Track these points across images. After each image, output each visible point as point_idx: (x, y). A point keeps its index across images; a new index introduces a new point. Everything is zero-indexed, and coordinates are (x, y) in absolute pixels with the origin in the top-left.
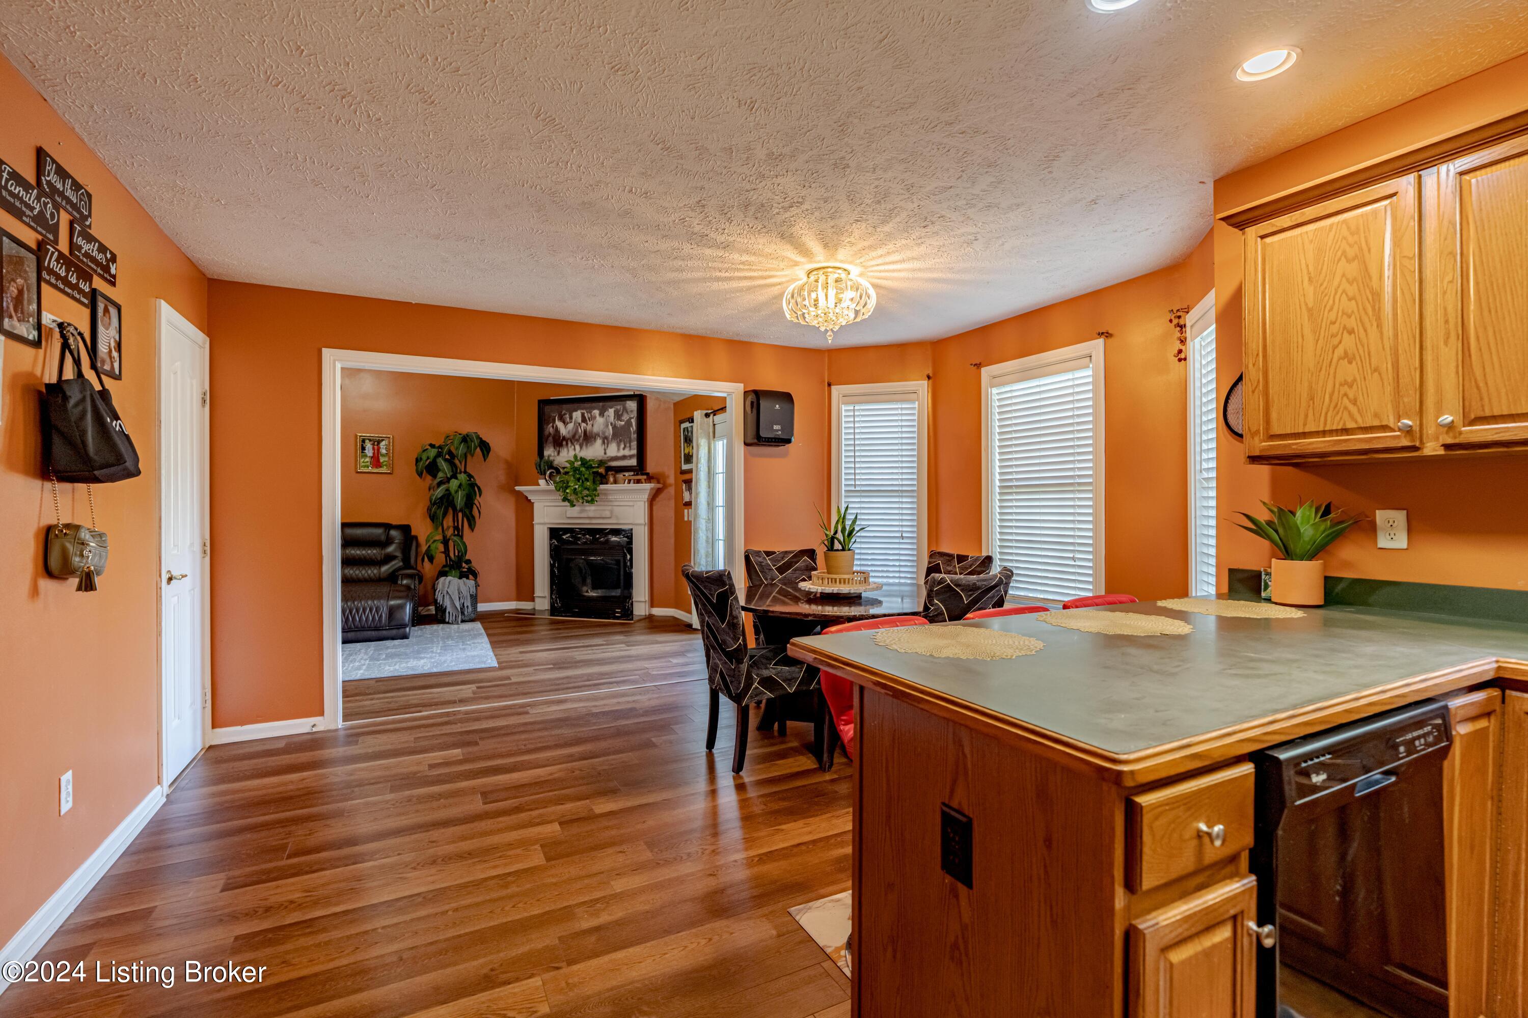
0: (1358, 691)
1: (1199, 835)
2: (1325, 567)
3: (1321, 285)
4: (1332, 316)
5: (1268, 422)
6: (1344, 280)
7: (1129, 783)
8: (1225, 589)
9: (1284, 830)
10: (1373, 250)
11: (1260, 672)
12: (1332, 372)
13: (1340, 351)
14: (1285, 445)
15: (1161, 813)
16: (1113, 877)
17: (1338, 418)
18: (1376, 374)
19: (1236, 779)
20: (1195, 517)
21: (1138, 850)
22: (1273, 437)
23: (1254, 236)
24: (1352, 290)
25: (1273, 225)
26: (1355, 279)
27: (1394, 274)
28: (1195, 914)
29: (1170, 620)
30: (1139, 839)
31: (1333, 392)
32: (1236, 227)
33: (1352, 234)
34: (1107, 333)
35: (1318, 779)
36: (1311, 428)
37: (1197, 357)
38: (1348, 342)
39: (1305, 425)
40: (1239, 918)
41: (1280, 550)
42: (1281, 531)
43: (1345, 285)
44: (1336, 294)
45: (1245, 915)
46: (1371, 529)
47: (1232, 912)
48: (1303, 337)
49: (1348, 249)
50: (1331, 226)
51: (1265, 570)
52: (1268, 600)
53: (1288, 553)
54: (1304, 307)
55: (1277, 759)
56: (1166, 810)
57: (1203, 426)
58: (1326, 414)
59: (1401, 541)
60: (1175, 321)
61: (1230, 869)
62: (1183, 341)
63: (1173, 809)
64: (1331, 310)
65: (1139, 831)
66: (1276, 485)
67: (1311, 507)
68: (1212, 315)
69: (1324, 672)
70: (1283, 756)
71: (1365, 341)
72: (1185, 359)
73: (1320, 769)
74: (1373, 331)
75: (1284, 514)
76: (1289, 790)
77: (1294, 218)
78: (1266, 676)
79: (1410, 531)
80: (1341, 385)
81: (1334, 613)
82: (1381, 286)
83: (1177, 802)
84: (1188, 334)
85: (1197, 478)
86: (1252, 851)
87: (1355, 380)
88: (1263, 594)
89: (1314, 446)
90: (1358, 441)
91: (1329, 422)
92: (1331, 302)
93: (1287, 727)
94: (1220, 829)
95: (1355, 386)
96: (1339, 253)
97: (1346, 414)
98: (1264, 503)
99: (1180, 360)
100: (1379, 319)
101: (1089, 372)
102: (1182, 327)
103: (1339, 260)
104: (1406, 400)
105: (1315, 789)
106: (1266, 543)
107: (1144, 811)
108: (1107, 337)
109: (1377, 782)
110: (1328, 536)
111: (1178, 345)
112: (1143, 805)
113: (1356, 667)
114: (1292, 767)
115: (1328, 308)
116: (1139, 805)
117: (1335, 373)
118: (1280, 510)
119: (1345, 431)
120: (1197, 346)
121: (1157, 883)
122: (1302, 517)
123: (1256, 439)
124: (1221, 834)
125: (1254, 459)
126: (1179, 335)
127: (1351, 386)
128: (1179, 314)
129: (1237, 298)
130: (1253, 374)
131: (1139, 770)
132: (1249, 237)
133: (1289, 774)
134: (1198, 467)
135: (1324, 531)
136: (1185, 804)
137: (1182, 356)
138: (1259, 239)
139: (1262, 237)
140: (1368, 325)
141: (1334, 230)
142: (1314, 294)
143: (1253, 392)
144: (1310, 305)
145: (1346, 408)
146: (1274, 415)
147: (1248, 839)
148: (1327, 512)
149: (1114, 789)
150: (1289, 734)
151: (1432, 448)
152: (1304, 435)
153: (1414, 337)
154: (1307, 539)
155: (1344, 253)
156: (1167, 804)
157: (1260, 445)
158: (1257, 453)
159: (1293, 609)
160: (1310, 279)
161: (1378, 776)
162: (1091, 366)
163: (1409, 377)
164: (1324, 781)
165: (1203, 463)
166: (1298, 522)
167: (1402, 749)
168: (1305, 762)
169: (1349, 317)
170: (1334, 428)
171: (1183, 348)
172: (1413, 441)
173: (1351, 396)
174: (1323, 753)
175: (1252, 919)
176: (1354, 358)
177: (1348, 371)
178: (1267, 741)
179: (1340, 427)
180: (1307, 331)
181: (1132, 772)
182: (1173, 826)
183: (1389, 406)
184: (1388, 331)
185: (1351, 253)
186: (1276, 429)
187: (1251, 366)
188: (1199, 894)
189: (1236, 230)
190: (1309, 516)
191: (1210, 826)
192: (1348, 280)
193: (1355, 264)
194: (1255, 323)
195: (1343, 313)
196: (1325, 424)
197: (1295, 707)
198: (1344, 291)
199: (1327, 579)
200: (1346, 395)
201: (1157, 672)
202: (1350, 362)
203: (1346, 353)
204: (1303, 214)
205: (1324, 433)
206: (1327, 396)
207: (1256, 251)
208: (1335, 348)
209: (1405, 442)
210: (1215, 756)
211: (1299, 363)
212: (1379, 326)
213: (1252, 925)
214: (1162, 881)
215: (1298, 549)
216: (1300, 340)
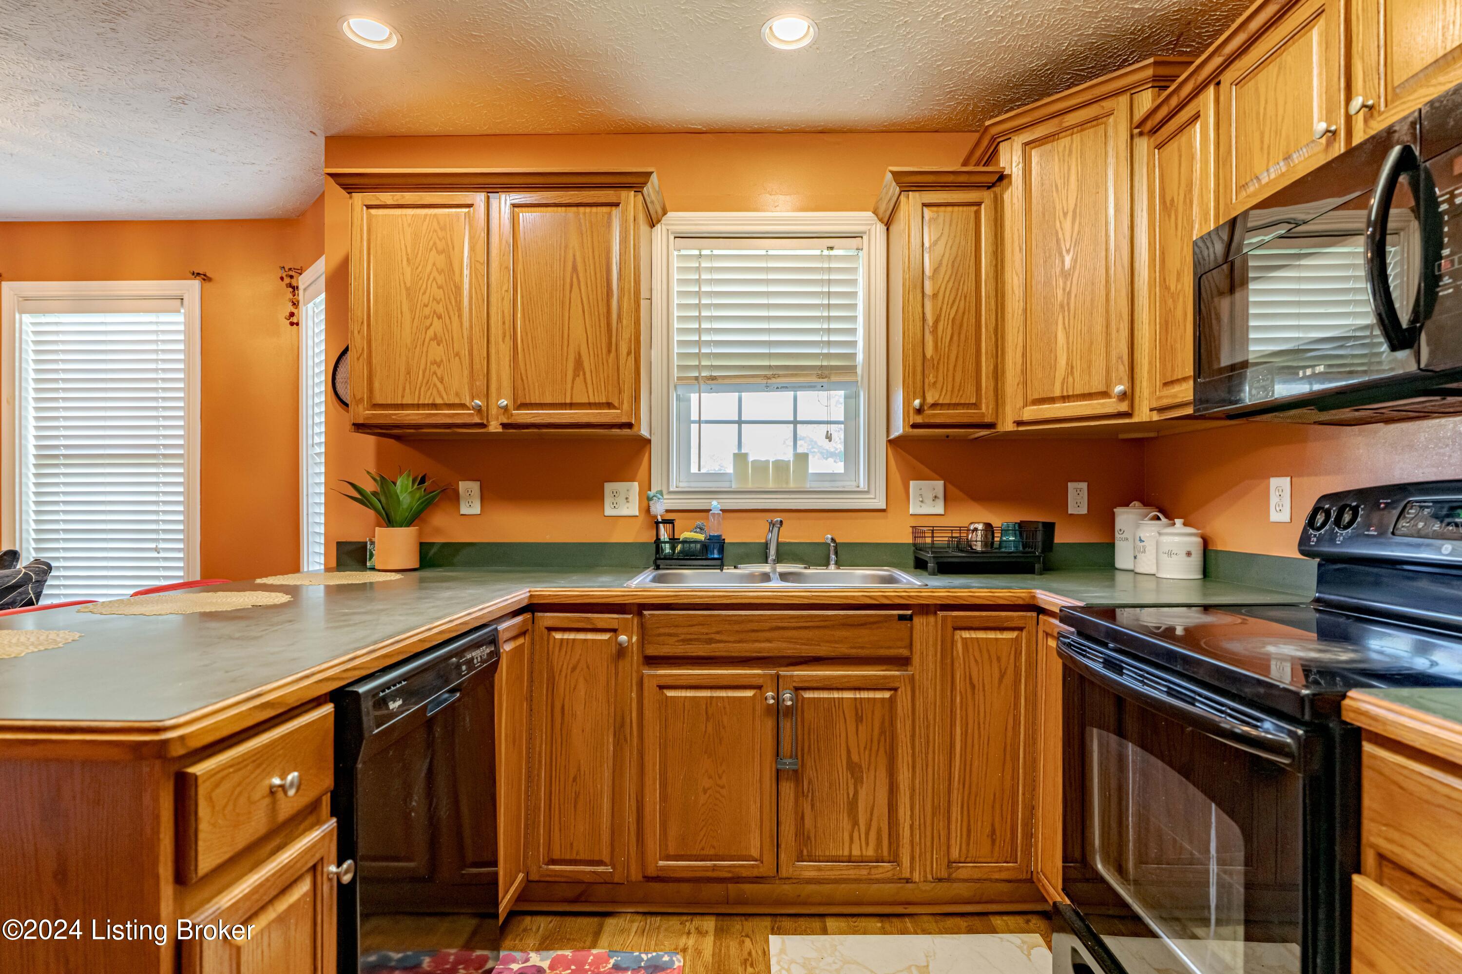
0: (431, 623)
1: (272, 792)
2: (420, 533)
3: (417, 268)
4: (426, 299)
5: (371, 390)
6: (434, 268)
7: (178, 751)
8: (333, 563)
9: (364, 763)
10: (456, 249)
11: (351, 622)
12: (425, 350)
13: (430, 333)
14: (386, 415)
15: (223, 778)
16: (157, 877)
17: (429, 393)
18: (457, 358)
19: (313, 721)
20: (307, 495)
21: (192, 831)
22: (376, 406)
23: (360, 203)
24: (440, 279)
25: (378, 199)
26: (443, 270)
27: (471, 274)
28: (267, 880)
29: (267, 593)
30: (193, 818)
31: (426, 369)
32: (344, 189)
33: (441, 229)
34: (205, 275)
35: (393, 705)
36: (407, 400)
37: (310, 323)
38: (437, 325)
39: (403, 397)
40: (319, 868)
41: (384, 519)
42: (383, 499)
43: (435, 273)
44: (428, 280)
45: (325, 861)
46: (454, 498)
47: (311, 864)
48: (401, 313)
49: (438, 241)
50: (426, 215)
51: (370, 540)
52: (373, 569)
53: (389, 521)
54: (402, 285)
55: (357, 693)
56: (230, 773)
57: (315, 398)
58: (420, 388)
59: (476, 509)
60: (287, 280)
61: (311, 819)
62: (295, 304)
63: (240, 769)
64: (424, 293)
65: (193, 808)
66: (381, 456)
67: (408, 476)
68: (322, 282)
69: (407, 614)
70: (362, 689)
71: (449, 327)
72: (297, 324)
73: (396, 696)
74: (455, 319)
75: (385, 482)
76: (367, 721)
77: (395, 198)
78: (355, 624)
79: (482, 499)
80: (432, 364)
81: (427, 573)
82: (461, 281)
83: (244, 760)
84: (301, 298)
85: (309, 453)
86: (332, 793)
87: (442, 361)
88: (368, 564)
89: (410, 417)
90: (444, 416)
91: (422, 397)
92: (424, 286)
93: (367, 662)
94: (293, 778)
95: (442, 366)
96: (431, 243)
97: (435, 392)
98: (368, 472)
99: (292, 324)
100: (460, 310)
101: (180, 318)
102: (294, 288)
103: (431, 250)
104: (478, 384)
105: (393, 715)
106: (371, 513)
107: (200, 781)
108: (204, 280)
109: (446, 700)
110: (422, 503)
111: (290, 308)
112: (198, 774)
113: (433, 607)
114: (370, 698)
115: (422, 291)
116: (195, 777)
117: (427, 352)
118: (382, 478)
119: (434, 406)
120: (310, 313)
121: (219, 861)
122: (402, 486)
123: (361, 407)
124: (296, 781)
125: (359, 427)
126: (291, 296)
127: (439, 366)
128: (291, 273)
129: (345, 264)
130: (358, 343)
131: (192, 733)
132: (356, 202)
133: (367, 705)
134: (310, 442)
135: (419, 499)
136: (254, 761)
137: (294, 320)
138: (365, 208)
139: (369, 207)
140: (452, 313)
141: (427, 220)
142: (412, 274)
143: (358, 359)
144: (408, 285)
145: (435, 385)
146: (377, 385)
147: (328, 781)
148: (423, 481)
149: (158, 763)
150: (369, 668)
151: (494, 427)
152: (402, 406)
153: (483, 331)
154: (405, 506)
155: (435, 243)
156: (231, 766)
157: (363, 413)
158: (361, 422)
159: (393, 574)
160: (408, 260)
161: (446, 695)
162: (182, 311)
163: (480, 364)
164: (400, 706)
165: (315, 437)
166: (398, 491)
167: (464, 668)
168: (383, 691)
169: (438, 303)
170: (426, 402)
171: (295, 311)
172: (482, 419)
173: (439, 375)
174: (398, 680)
175: (333, 863)
176: (442, 341)
177: (437, 352)
178: (347, 678)
179: (430, 402)
180: (405, 308)
181: (182, 738)
182: (238, 789)
183: (466, 387)
184: (466, 324)
185: (441, 245)
186: (379, 400)
187: (356, 332)
188: (273, 858)
189: (343, 192)
190: (407, 485)
191: (283, 777)
192: (437, 269)
193: (443, 256)
194: (360, 290)
195: (434, 299)
196: (419, 398)
197: (375, 643)
198: (434, 279)
199: (421, 544)
200: (435, 373)
201: (238, 639)
202: (439, 345)
203: (435, 334)
204: (403, 197)
205: (418, 406)
206: (421, 372)
207: (362, 219)
208: (428, 328)
209: (477, 420)
210: (291, 701)
211: (399, 337)
212: (460, 316)
213: (333, 868)
214: (227, 856)
215: (398, 517)
216: (400, 316)
